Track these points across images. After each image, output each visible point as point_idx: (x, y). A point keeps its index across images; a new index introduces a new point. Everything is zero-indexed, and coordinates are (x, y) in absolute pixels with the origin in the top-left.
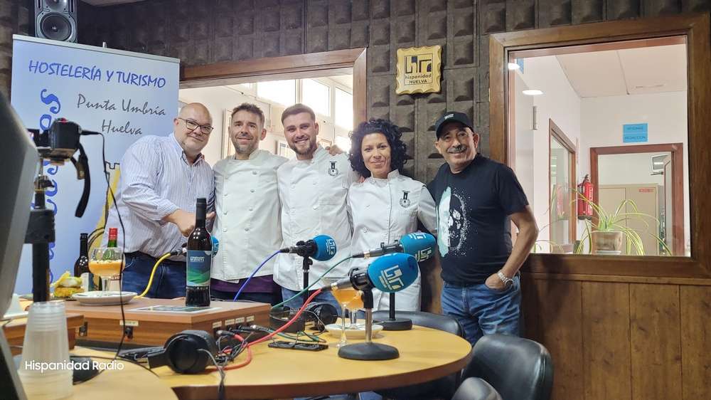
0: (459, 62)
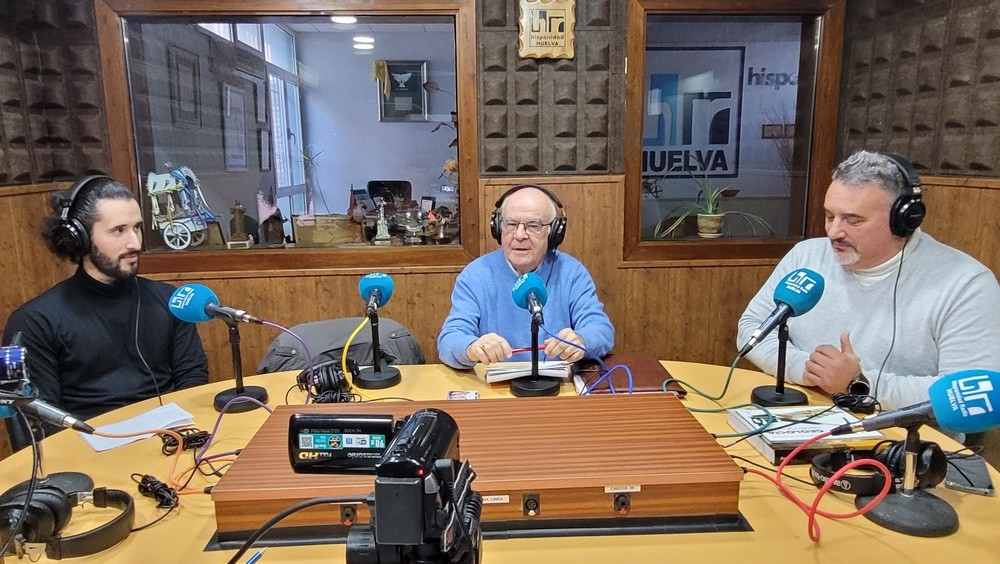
0: (594, 23)
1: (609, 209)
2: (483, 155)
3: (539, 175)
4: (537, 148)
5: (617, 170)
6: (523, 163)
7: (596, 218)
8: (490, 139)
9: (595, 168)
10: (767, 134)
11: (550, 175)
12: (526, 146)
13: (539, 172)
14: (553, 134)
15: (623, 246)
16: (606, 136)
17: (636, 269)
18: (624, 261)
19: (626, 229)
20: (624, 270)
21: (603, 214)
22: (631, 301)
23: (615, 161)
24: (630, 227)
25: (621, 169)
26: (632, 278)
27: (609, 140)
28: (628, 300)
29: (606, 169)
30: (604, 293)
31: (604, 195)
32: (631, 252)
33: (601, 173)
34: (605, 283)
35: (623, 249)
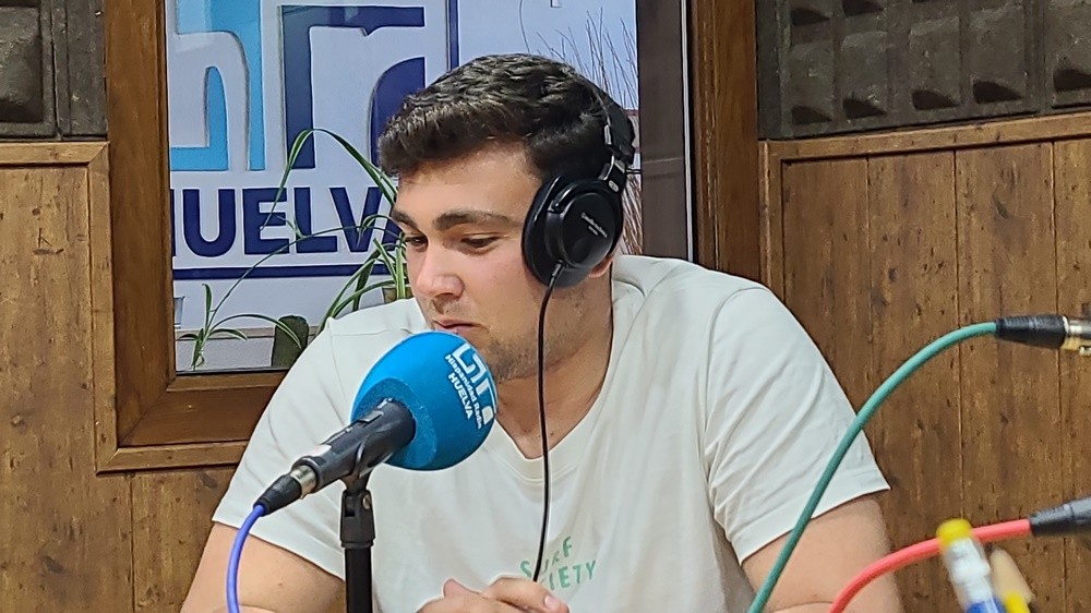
15: (112, 392)
16: (37, 6)
17: (165, 475)
18: (119, 446)
19: (121, 333)
20: (122, 478)
21: (37, 278)
22: (155, 592)
23: (70, 95)
24: (136, 327)
25: (91, 121)
26: (152, 507)
27: (45, 17)
28: (141, 593)
29: (39, 119)
30: (55, 571)
31: (36, 212)
32: (144, 412)
33: (22, 133)
34: (55, 530)
35: (114, 402)
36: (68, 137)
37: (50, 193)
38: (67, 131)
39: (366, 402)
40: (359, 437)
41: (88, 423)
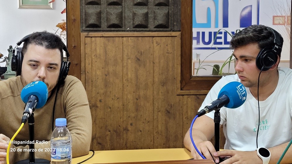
1: (170, 55)
2: (84, 17)
3: (123, 31)
4: (121, 13)
5: (176, 28)
6: (112, 22)
7: (162, 61)
8: (88, 6)
9: (162, 27)
10: (276, 22)
11: (131, 31)
12: (114, 11)
13: (123, 29)
14: (132, 4)
15: (180, 80)
16: (168, 6)
17: (189, 96)
18: (181, 90)
19: (182, 68)
20: (181, 96)
21: (167, 58)
22: (187, 118)
23: (174, 23)
24: (185, 67)
25: (178, 28)
26: (187, 102)
27: (170, 8)
28: (184, 118)
29: (167, 27)
30: (168, 113)
31: (167, 45)
32: (186, 84)
33: (165, 30)
34: (168, 105)
35: (180, 82)
36: (174, 31)
37: (169, 42)
38: (173, 30)
39: (220, 95)
40: (218, 102)
41: (175, 85)
